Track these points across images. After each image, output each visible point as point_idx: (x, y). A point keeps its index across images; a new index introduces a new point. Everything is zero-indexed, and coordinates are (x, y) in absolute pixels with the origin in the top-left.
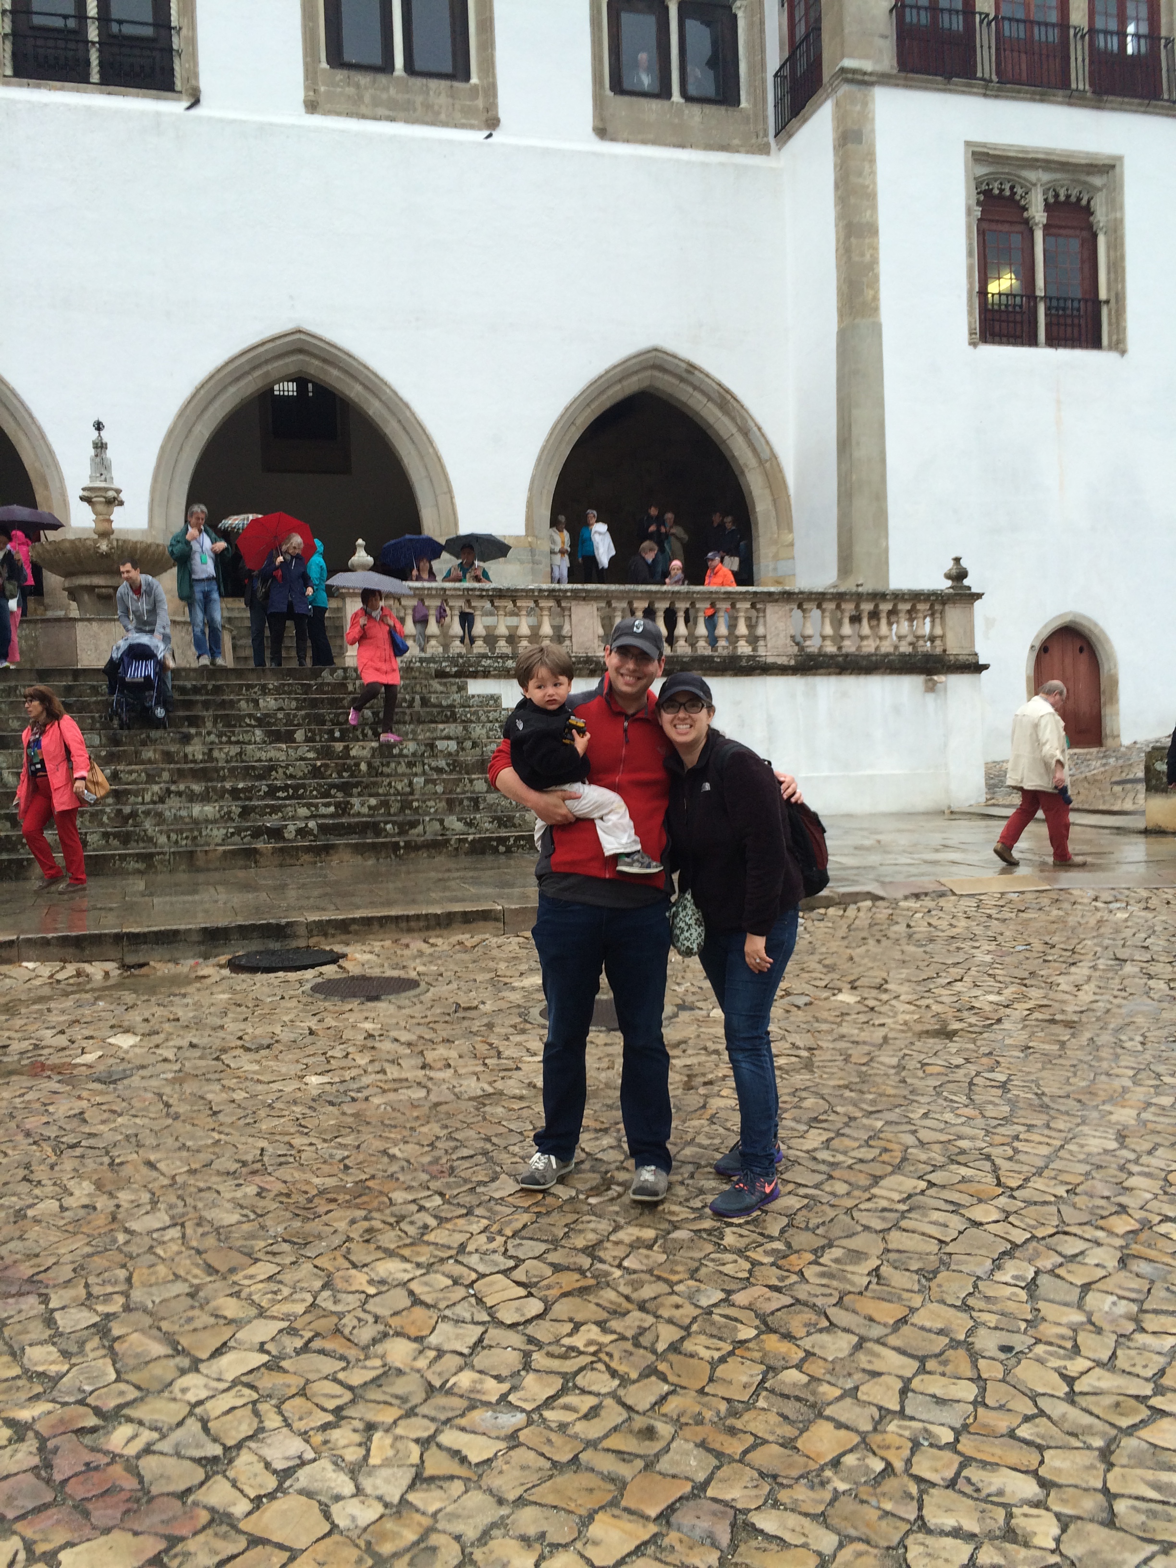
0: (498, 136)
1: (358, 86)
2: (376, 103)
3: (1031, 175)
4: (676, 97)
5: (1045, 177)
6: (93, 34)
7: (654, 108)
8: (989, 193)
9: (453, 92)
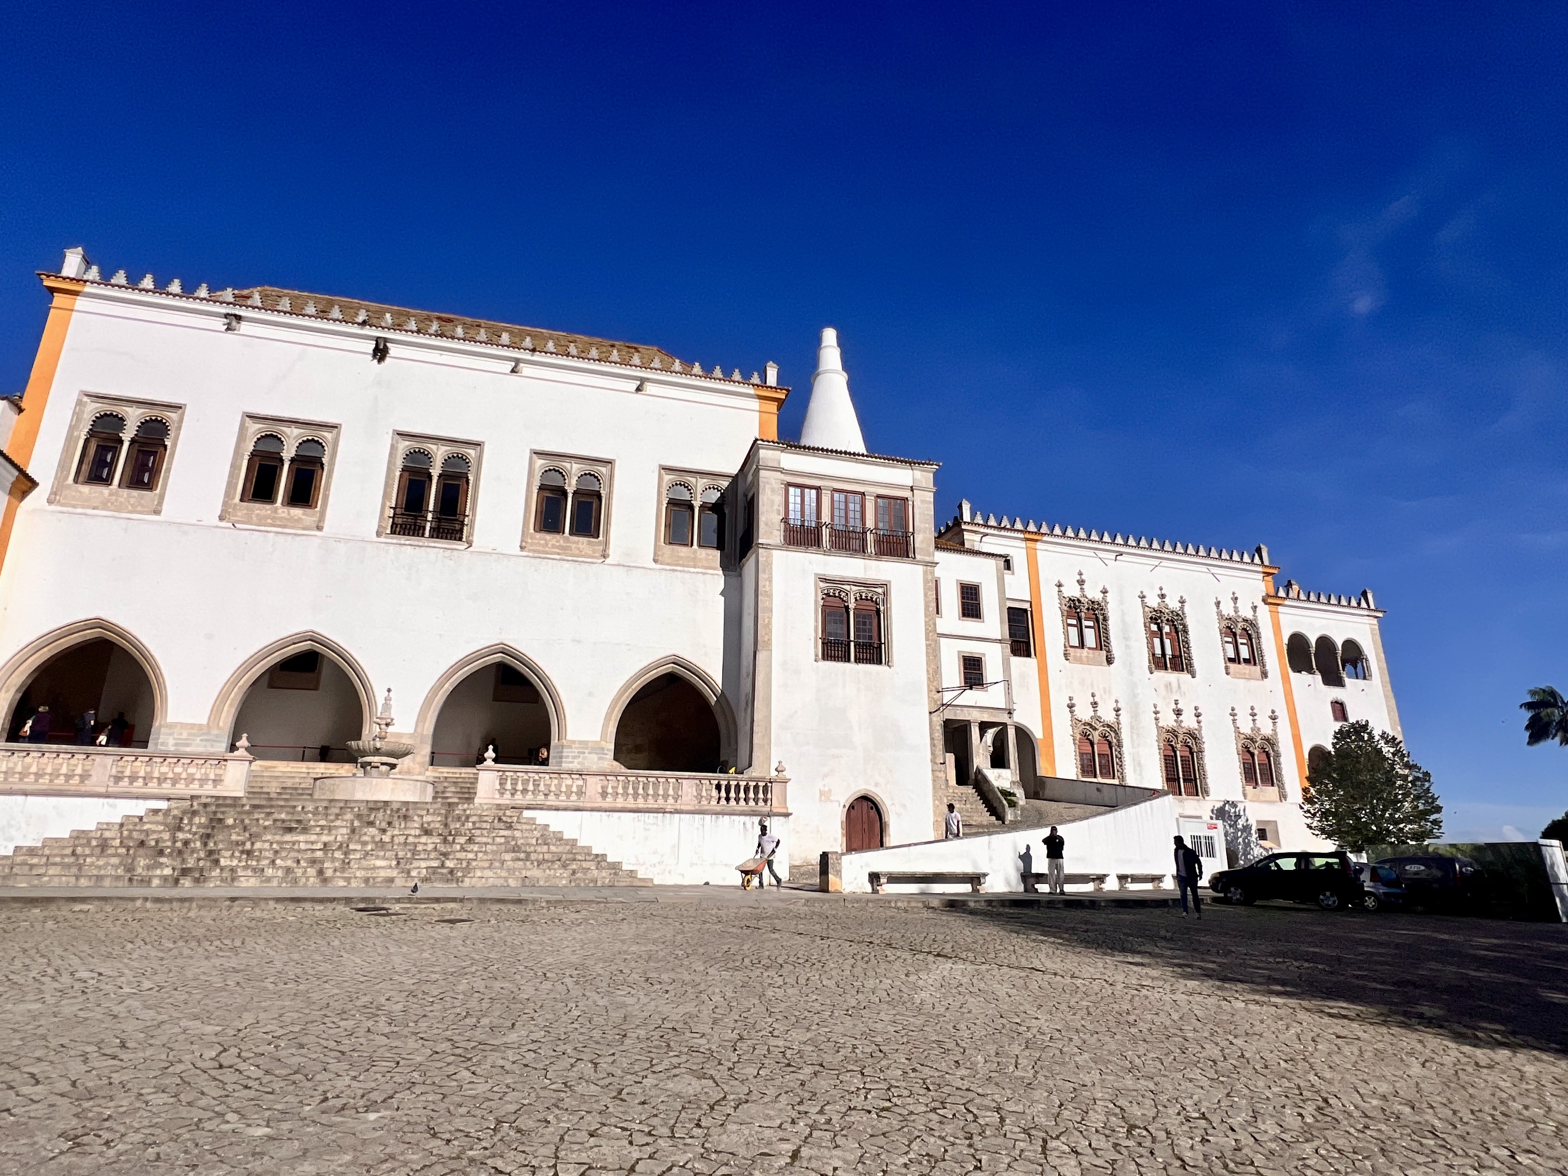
0: (607, 561)
1: (546, 540)
2: (554, 546)
3: (847, 587)
4: (695, 545)
5: (854, 588)
6: (430, 517)
7: (683, 551)
8: (828, 595)
9: (589, 543)
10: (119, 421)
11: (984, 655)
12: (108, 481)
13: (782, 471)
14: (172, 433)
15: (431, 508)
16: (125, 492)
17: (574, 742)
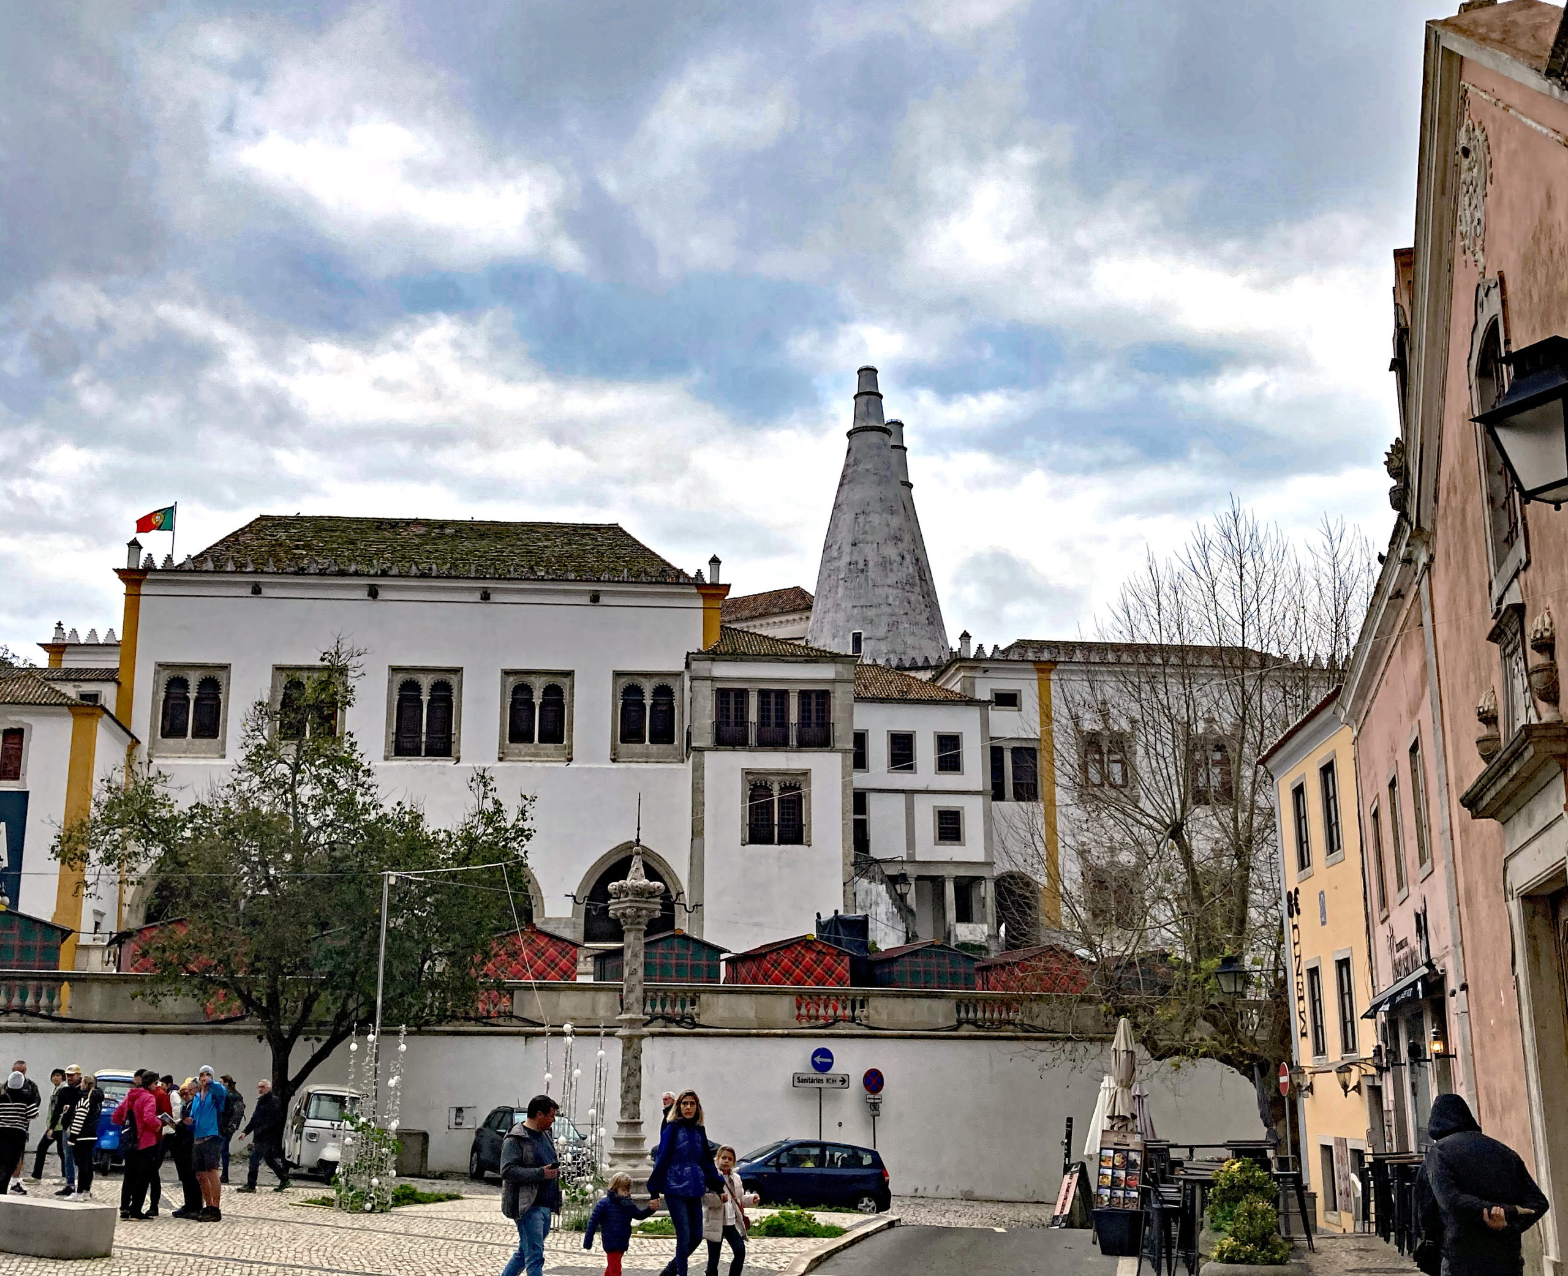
0: (572, 765)
1: (519, 749)
2: (526, 755)
3: (773, 778)
4: (647, 742)
5: (779, 778)
6: (424, 739)
7: (637, 747)
8: (755, 785)
9: (556, 749)
10: (184, 684)
11: (963, 808)
12: (185, 735)
13: (713, 679)
14: (223, 689)
15: (424, 729)
16: (198, 741)
17: (550, 919)
